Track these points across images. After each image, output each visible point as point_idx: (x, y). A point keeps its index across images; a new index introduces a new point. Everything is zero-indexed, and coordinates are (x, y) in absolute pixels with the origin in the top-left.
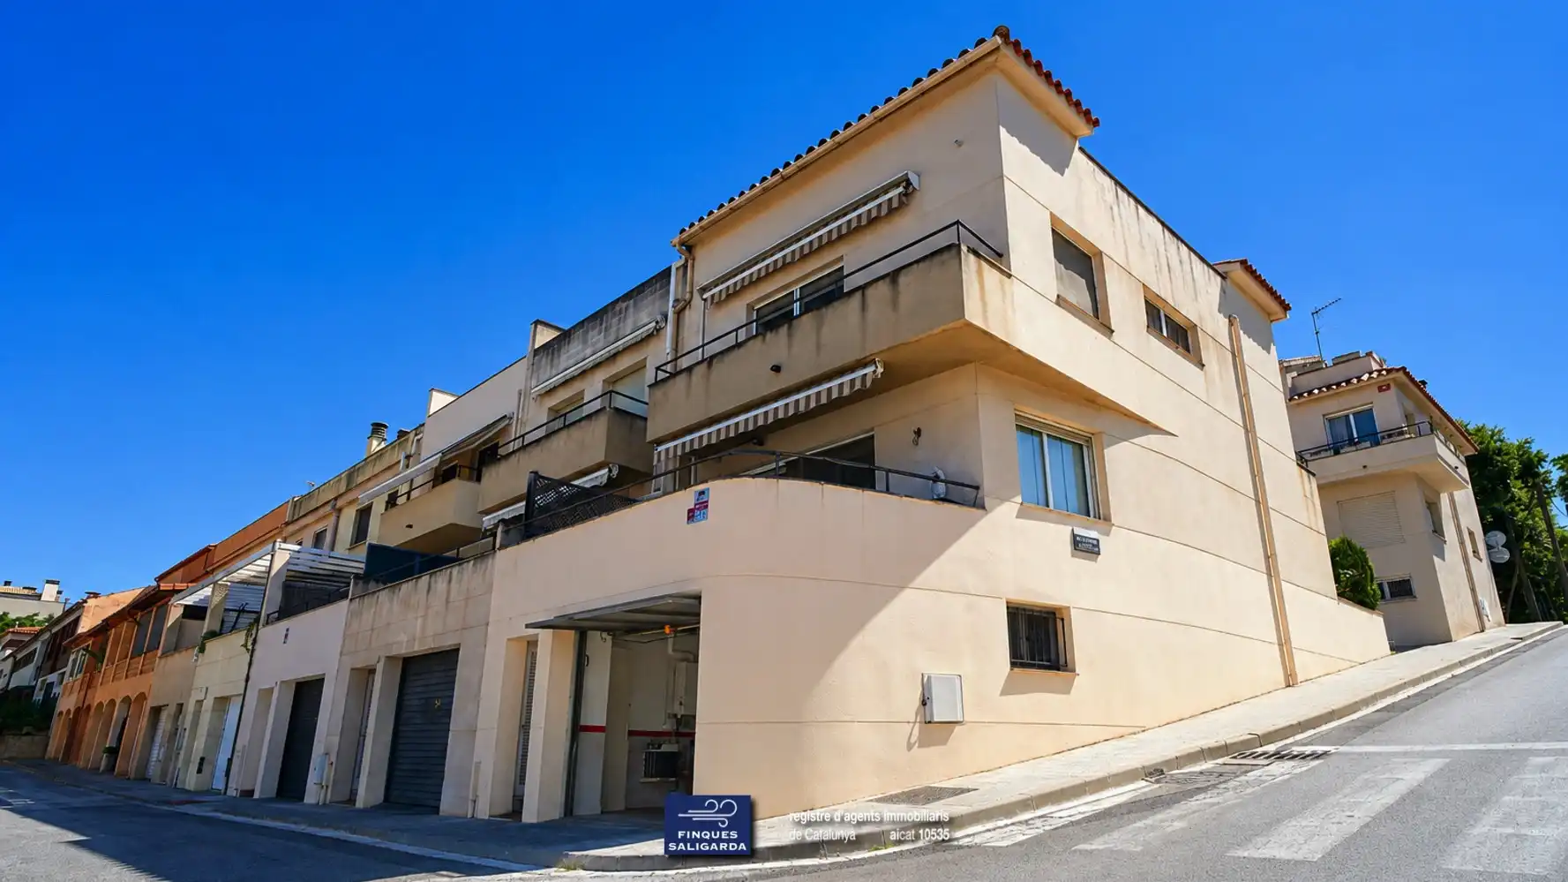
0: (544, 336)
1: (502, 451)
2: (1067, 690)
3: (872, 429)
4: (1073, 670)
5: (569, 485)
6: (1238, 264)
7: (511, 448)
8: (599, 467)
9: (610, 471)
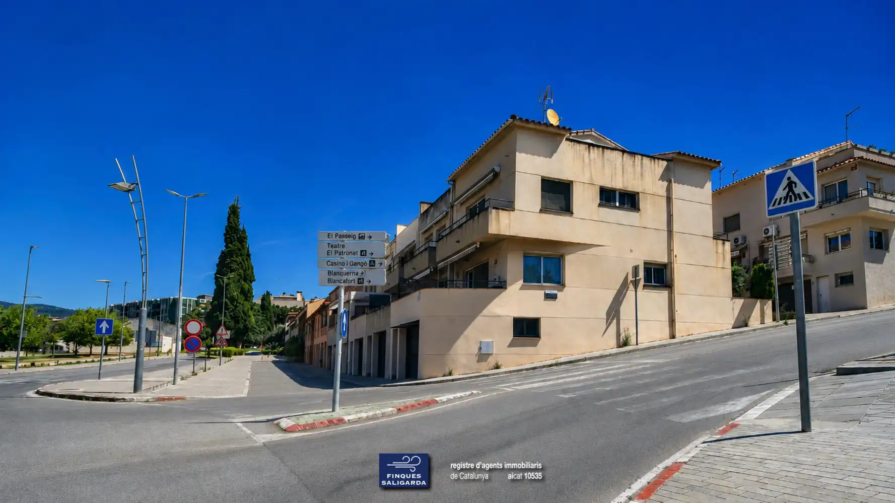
0: (425, 207)
1: (415, 255)
2: (535, 345)
3: (488, 259)
4: (540, 337)
5: (412, 279)
6: (676, 154)
7: (417, 253)
8: (426, 269)
9: (431, 269)
